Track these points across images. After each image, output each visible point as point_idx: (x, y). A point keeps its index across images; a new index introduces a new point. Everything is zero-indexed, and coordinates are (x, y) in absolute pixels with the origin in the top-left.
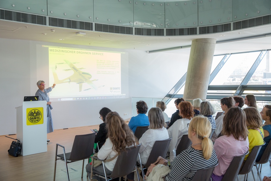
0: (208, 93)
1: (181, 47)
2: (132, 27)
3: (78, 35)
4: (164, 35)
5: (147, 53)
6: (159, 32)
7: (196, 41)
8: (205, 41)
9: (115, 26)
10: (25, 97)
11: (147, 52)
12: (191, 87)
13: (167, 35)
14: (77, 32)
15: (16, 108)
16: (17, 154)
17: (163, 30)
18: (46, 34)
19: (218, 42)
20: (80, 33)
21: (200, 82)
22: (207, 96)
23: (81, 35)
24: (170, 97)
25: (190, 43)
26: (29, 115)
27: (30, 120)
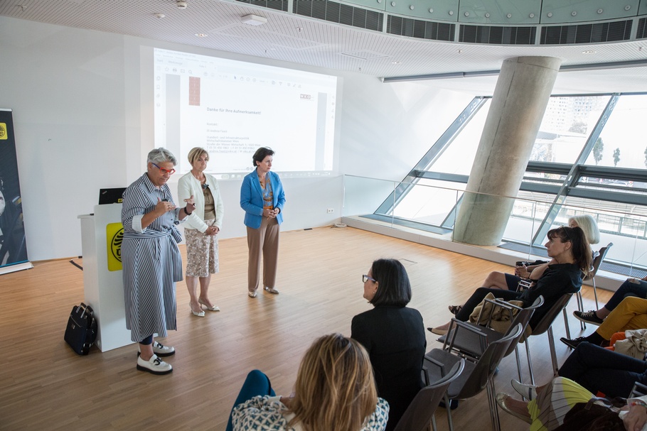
0: (525, 178)
1: (464, 74)
2: (383, 12)
3: (248, 22)
4: (453, 40)
5: (381, 81)
6: (442, 32)
7: (518, 62)
8: (539, 63)
9: (342, 5)
10: (102, 191)
11: (380, 78)
12: (492, 167)
13: (461, 40)
14: (244, 13)
15: (78, 218)
16: (84, 349)
17: (453, 26)
18: (163, 16)
19: (564, 68)
20: (254, 16)
21: (515, 158)
22: (523, 183)
23: (254, 21)
24: (417, 177)
25: (498, 65)
26: (114, 242)
27: (117, 257)
